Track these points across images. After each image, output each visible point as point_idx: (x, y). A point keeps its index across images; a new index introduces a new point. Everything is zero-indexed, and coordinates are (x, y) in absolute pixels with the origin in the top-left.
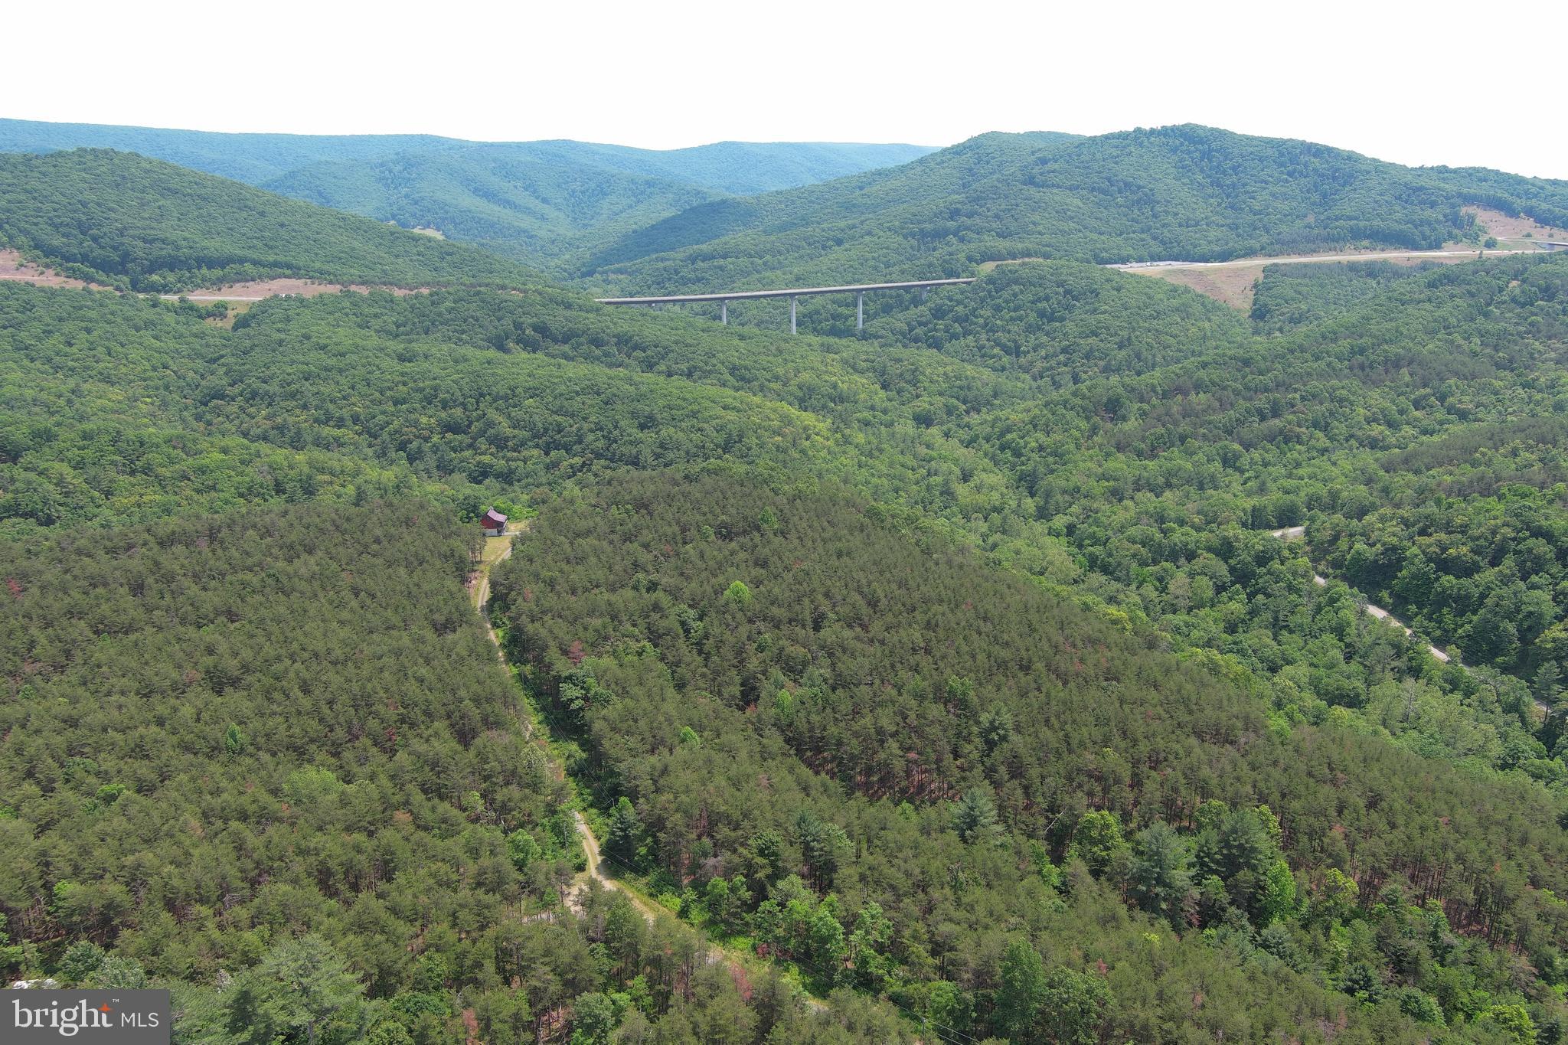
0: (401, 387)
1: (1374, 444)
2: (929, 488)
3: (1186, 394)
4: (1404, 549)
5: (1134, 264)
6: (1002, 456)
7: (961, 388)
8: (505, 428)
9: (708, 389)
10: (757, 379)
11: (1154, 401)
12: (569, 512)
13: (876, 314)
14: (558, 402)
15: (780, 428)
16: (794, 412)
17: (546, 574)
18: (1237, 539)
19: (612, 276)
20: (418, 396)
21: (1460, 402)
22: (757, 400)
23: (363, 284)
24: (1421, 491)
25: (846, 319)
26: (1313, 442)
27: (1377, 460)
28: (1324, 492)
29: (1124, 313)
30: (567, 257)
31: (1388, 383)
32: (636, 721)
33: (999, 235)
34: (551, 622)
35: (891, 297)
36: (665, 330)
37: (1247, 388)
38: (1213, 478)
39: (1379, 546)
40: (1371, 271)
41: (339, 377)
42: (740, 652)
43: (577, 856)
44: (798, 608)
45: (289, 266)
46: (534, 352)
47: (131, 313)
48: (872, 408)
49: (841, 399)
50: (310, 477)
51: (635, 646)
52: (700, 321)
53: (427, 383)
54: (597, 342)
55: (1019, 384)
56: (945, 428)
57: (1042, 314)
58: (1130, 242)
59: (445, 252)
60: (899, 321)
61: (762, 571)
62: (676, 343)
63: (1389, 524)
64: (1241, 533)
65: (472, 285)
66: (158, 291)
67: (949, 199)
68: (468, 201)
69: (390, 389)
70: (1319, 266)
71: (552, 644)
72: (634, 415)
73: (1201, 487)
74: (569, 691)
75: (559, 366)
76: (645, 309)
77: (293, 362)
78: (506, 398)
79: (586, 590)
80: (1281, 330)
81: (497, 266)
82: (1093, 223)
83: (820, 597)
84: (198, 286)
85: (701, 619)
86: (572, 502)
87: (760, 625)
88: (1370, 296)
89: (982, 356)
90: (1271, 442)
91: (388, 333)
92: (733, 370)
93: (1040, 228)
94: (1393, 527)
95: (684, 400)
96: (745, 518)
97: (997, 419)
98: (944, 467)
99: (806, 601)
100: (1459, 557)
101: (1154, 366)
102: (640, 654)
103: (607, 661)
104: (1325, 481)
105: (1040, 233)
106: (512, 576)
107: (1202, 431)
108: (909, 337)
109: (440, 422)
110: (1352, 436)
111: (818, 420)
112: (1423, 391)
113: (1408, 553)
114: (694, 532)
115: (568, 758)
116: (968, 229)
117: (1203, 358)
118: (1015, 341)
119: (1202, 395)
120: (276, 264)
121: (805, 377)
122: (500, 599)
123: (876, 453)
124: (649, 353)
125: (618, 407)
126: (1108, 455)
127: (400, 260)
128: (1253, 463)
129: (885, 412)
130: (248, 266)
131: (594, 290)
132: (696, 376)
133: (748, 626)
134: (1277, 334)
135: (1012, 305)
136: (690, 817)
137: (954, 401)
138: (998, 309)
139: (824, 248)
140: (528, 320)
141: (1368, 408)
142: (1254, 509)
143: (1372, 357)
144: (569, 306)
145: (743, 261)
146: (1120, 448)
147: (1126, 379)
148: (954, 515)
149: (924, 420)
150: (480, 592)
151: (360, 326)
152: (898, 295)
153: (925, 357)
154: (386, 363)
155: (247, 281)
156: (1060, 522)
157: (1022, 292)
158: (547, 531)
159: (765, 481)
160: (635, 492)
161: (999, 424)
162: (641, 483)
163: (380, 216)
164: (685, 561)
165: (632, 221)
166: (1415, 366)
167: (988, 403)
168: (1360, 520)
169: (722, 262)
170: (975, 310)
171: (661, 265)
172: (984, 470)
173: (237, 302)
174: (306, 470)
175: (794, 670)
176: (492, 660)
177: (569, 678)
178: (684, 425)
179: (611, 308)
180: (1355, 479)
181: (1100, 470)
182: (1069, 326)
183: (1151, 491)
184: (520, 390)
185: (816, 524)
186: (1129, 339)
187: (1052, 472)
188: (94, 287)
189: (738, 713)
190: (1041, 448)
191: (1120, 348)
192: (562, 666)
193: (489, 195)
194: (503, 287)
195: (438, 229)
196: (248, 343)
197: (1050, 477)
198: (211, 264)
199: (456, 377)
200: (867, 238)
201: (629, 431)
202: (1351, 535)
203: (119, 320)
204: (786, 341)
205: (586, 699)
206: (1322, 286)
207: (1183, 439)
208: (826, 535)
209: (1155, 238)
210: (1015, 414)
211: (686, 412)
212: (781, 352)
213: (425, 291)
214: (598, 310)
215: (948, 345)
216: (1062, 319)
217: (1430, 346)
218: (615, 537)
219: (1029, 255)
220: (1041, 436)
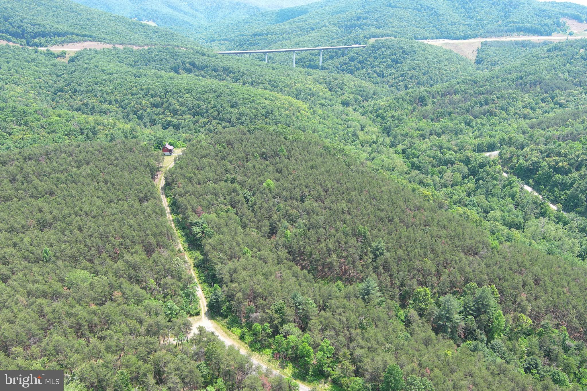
0: (135, 88)
1: (525, 117)
2: (348, 133)
3: (451, 95)
4: (540, 163)
5: (430, 40)
6: (377, 120)
7: (361, 91)
8: (177, 106)
9: (260, 91)
10: (278, 86)
11: (438, 97)
12: (199, 146)
13: (327, 59)
14: (198, 96)
15: (288, 107)
16: (294, 100)
17: (188, 175)
18: (472, 157)
19: (222, 42)
20: (141, 92)
21: (560, 100)
22: (278, 95)
23: (121, 44)
24: (547, 138)
25: (315, 61)
26: (501, 116)
27: (527, 124)
28: (506, 137)
29: (426, 61)
30: (205, 33)
31: (531, 91)
32: (223, 245)
33: (376, 27)
34: (189, 198)
35: (333, 52)
36: (242, 65)
37: (475, 93)
38: (461, 130)
39: (530, 161)
40: (524, 44)
41: (109, 84)
42: (269, 211)
43: (196, 308)
44: (294, 192)
45: (91, 37)
46: (190, 73)
47: (25, 55)
48: (325, 99)
49: (312, 95)
50: (95, 128)
51: (225, 208)
52: (257, 62)
53: (145, 87)
54: (215, 70)
55: (384, 89)
56: (354, 107)
57: (393, 60)
58: (428, 31)
59: (155, 31)
60: (336, 62)
61: (279, 175)
62: (247, 70)
63: (534, 152)
64: (474, 154)
65: (165, 45)
66: (38, 46)
67: (357, 12)
68: (166, 10)
69: (130, 89)
70: (503, 42)
71: (189, 207)
72: (229, 101)
73: (456, 134)
74: (196, 230)
75: (199, 80)
76: (234, 56)
77: (91, 77)
78: (177, 93)
79: (205, 182)
80: (487, 68)
81: (176, 38)
82: (414, 23)
83: (304, 187)
84: (54, 44)
85: (253, 195)
86: (200, 142)
87: (278, 199)
88: (524, 55)
89: (369, 77)
90: (484, 115)
91: (131, 65)
92: (270, 82)
93: (393, 25)
94: (536, 154)
95: (250, 95)
96: (273, 151)
97: (374, 105)
98: (354, 124)
99: (298, 189)
100: (563, 167)
101: (437, 82)
102: (227, 212)
103: (213, 216)
104: (506, 132)
105: (393, 27)
106: (174, 176)
107: (457, 110)
108: (340, 69)
109: (150, 103)
110: (516, 113)
111: (303, 104)
112: (545, 95)
113: (542, 165)
114: (251, 156)
115: (195, 259)
116: (364, 24)
117: (458, 80)
118: (382, 71)
119: (457, 95)
120: (86, 36)
121: (298, 85)
122: (168, 185)
123: (326, 118)
124: (236, 75)
125: (222, 98)
126: (419, 120)
127: (137, 35)
128: (477, 124)
129: (330, 100)
130: (74, 36)
131: (216, 47)
132: (255, 84)
133: (273, 200)
134: (486, 70)
135: (381, 56)
136: (246, 294)
137: (358, 96)
138: (376, 58)
139: (307, 31)
140: (187, 60)
141: (523, 102)
142: (479, 144)
143: (525, 81)
144: (204, 55)
145: (274, 36)
146: (424, 117)
147: (427, 88)
148: (358, 144)
149: (346, 104)
150: (160, 181)
151: (119, 62)
152: (336, 52)
153: (347, 77)
154: (129, 78)
155: (74, 42)
156: (400, 148)
157: (385, 51)
158: (189, 155)
159: (281, 134)
160: (227, 138)
161: (376, 106)
162: (229, 134)
163: (131, 16)
164: (247, 169)
165: (231, 19)
166: (542, 84)
167: (371, 97)
168: (522, 150)
169: (266, 37)
170: (366, 58)
171: (242, 37)
172: (370, 125)
173: (70, 51)
174: (93, 124)
175: (292, 220)
176: (163, 215)
177: (196, 224)
178: (249, 106)
179: (220, 56)
180: (518, 132)
181: (416, 126)
182: (404, 65)
183: (436, 135)
184: (183, 90)
185: (302, 153)
186: (428, 71)
187: (397, 126)
188: (11, 44)
189: (268, 240)
190: (393, 117)
191: (424, 75)
192: (193, 218)
193: (174, 8)
194: (178, 46)
195: (154, 22)
196: (73, 69)
197: (396, 129)
198: (59, 35)
199: (157, 84)
200: (324, 28)
201: (227, 108)
202: (518, 156)
203: (21, 58)
204: (291, 70)
205: (203, 233)
206: (504, 50)
207: (449, 114)
208: (307, 158)
209: (438, 30)
210: (382, 102)
211: (250, 100)
212: (289, 75)
213: (146, 48)
214: (215, 56)
215: (355, 72)
216: (401, 63)
217: (548, 76)
218: (218, 158)
219: (388, 36)
220: (392, 111)
